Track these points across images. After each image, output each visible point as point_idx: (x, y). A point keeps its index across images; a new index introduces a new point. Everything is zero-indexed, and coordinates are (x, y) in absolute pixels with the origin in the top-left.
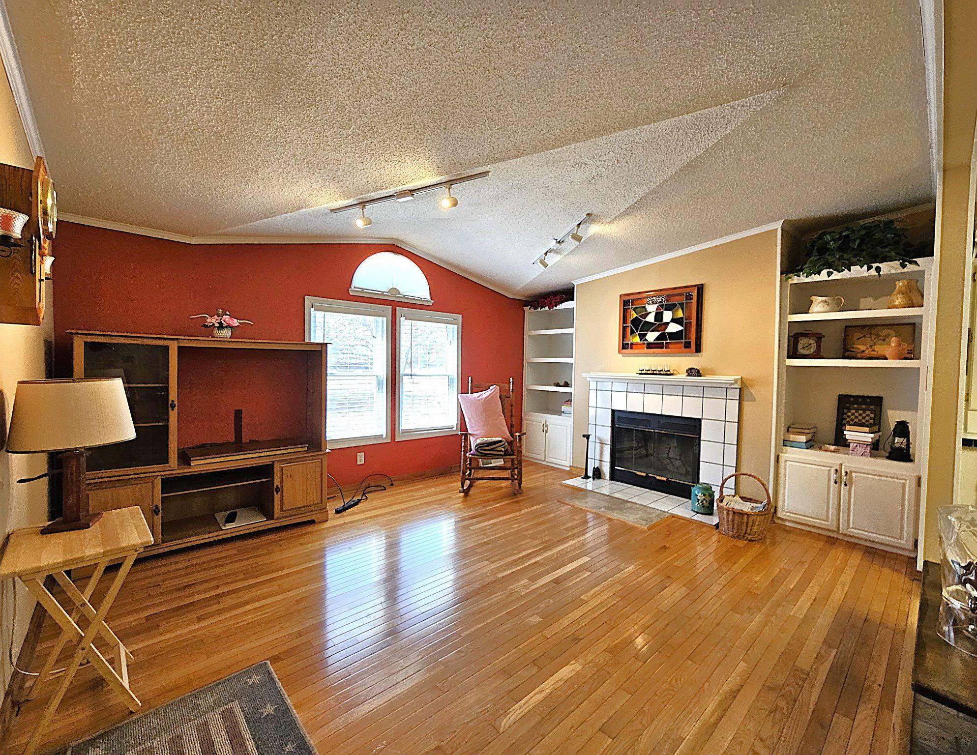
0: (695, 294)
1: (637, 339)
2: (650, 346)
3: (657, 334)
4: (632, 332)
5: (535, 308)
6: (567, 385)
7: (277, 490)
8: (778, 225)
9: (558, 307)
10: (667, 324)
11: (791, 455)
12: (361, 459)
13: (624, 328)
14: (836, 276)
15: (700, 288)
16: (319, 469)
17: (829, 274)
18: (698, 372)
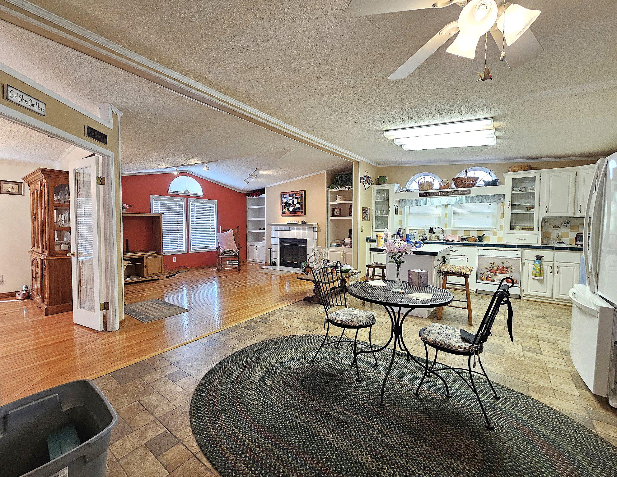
0: (303, 194)
1: (286, 210)
2: (291, 212)
3: (293, 208)
4: (285, 207)
5: (250, 197)
6: (264, 229)
7: (145, 267)
8: (325, 171)
9: (260, 196)
10: (296, 204)
11: (332, 249)
12: (175, 260)
13: (282, 206)
14: (338, 190)
15: (305, 192)
16: (160, 260)
17: (336, 189)
18: (305, 222)
